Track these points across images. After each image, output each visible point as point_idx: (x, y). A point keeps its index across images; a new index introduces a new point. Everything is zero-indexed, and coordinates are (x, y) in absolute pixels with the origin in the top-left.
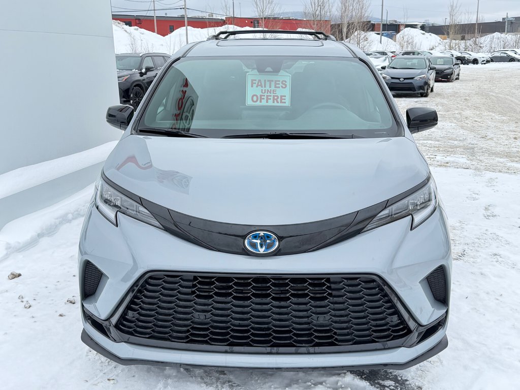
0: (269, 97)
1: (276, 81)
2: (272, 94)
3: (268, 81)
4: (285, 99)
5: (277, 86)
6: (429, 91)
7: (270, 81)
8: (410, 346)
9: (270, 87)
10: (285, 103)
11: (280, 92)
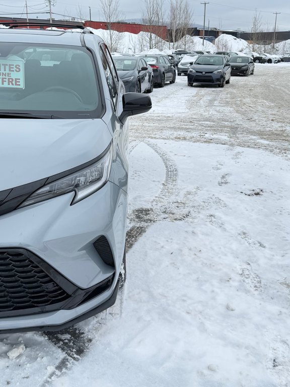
0: (4, 80)
1: (10, 65)
2: (7, 77)
3: (3, 65)
4: (19, 82)
5: (12, 69)
6: (225, 82)
7: (5, 65)
8: (69, 308)
9: (5, 70)
10: (19, 85)
11: (14, 75)
